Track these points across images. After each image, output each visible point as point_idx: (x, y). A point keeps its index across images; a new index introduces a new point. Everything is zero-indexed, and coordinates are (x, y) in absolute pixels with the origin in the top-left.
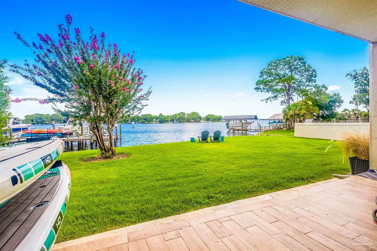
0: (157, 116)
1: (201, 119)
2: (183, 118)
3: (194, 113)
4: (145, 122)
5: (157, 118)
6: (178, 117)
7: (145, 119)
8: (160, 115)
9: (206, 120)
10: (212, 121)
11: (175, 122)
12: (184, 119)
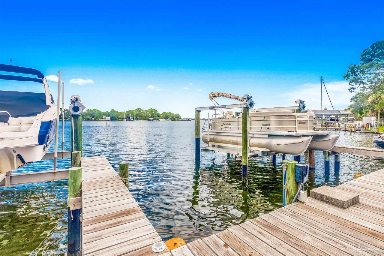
0: (108, 112)
1: (159, 117)
2: (141, 115)
3: (151, 110)
4: (91, 119)
5: (108, 114)
6: (135, 114)
7: (91, 116)
8: (111, 111)
9: (164, 118)
10: (171, 119)
11: (132, 120)
12: (142, 117)
